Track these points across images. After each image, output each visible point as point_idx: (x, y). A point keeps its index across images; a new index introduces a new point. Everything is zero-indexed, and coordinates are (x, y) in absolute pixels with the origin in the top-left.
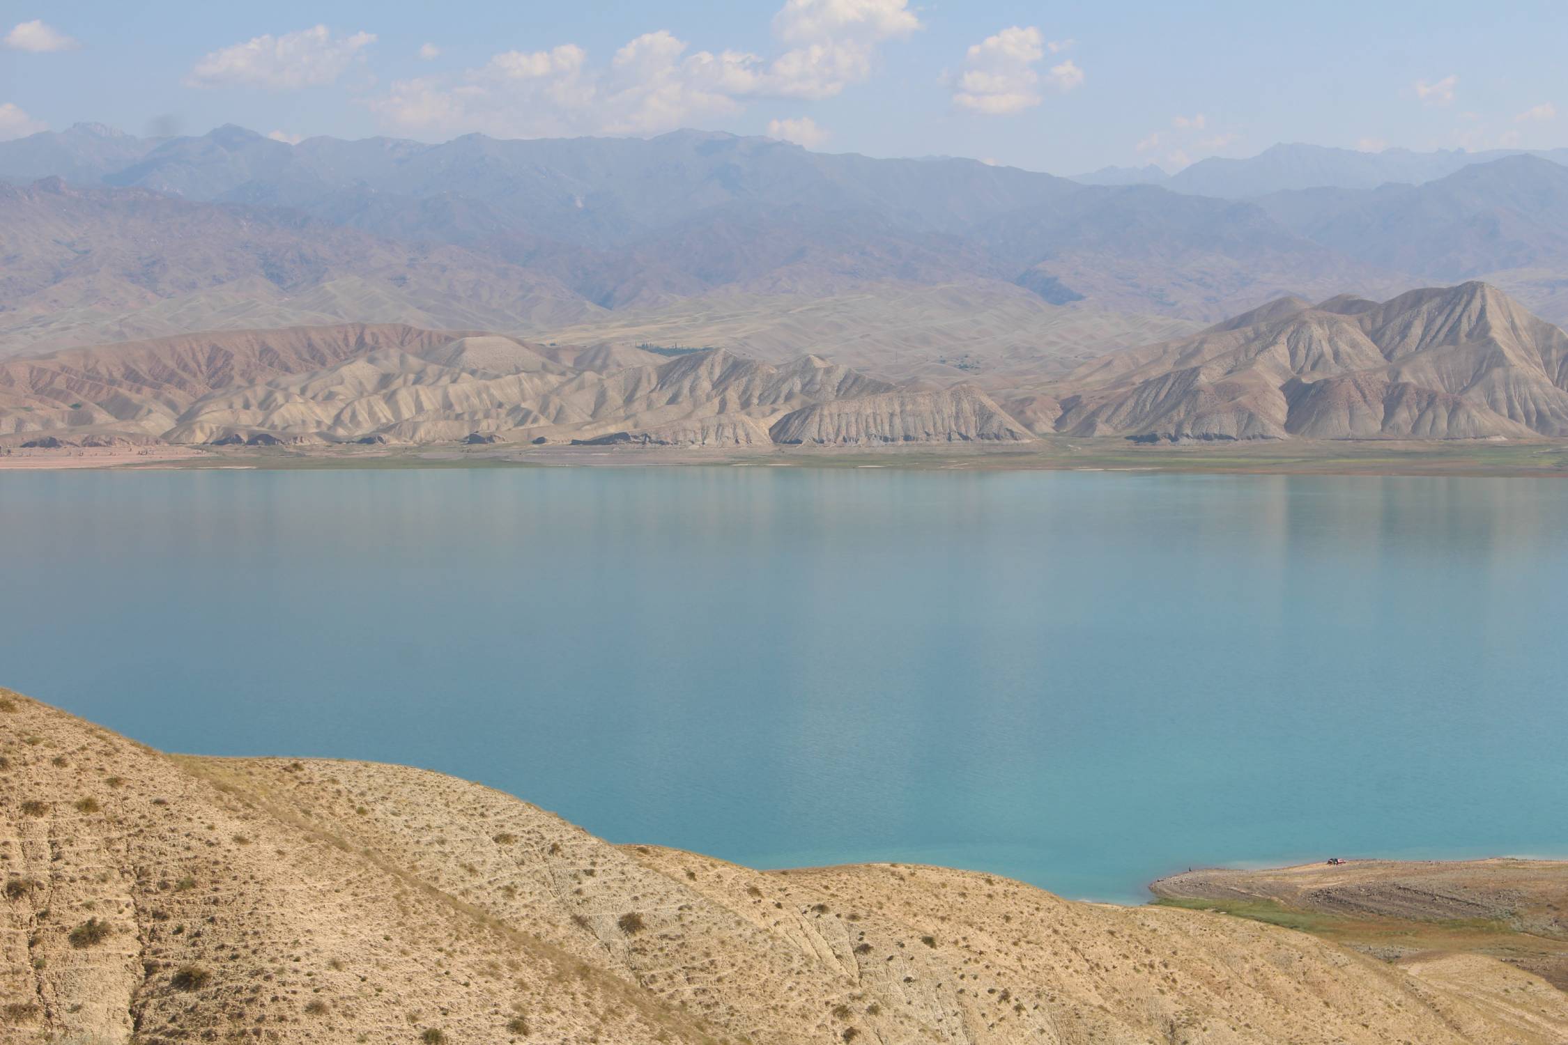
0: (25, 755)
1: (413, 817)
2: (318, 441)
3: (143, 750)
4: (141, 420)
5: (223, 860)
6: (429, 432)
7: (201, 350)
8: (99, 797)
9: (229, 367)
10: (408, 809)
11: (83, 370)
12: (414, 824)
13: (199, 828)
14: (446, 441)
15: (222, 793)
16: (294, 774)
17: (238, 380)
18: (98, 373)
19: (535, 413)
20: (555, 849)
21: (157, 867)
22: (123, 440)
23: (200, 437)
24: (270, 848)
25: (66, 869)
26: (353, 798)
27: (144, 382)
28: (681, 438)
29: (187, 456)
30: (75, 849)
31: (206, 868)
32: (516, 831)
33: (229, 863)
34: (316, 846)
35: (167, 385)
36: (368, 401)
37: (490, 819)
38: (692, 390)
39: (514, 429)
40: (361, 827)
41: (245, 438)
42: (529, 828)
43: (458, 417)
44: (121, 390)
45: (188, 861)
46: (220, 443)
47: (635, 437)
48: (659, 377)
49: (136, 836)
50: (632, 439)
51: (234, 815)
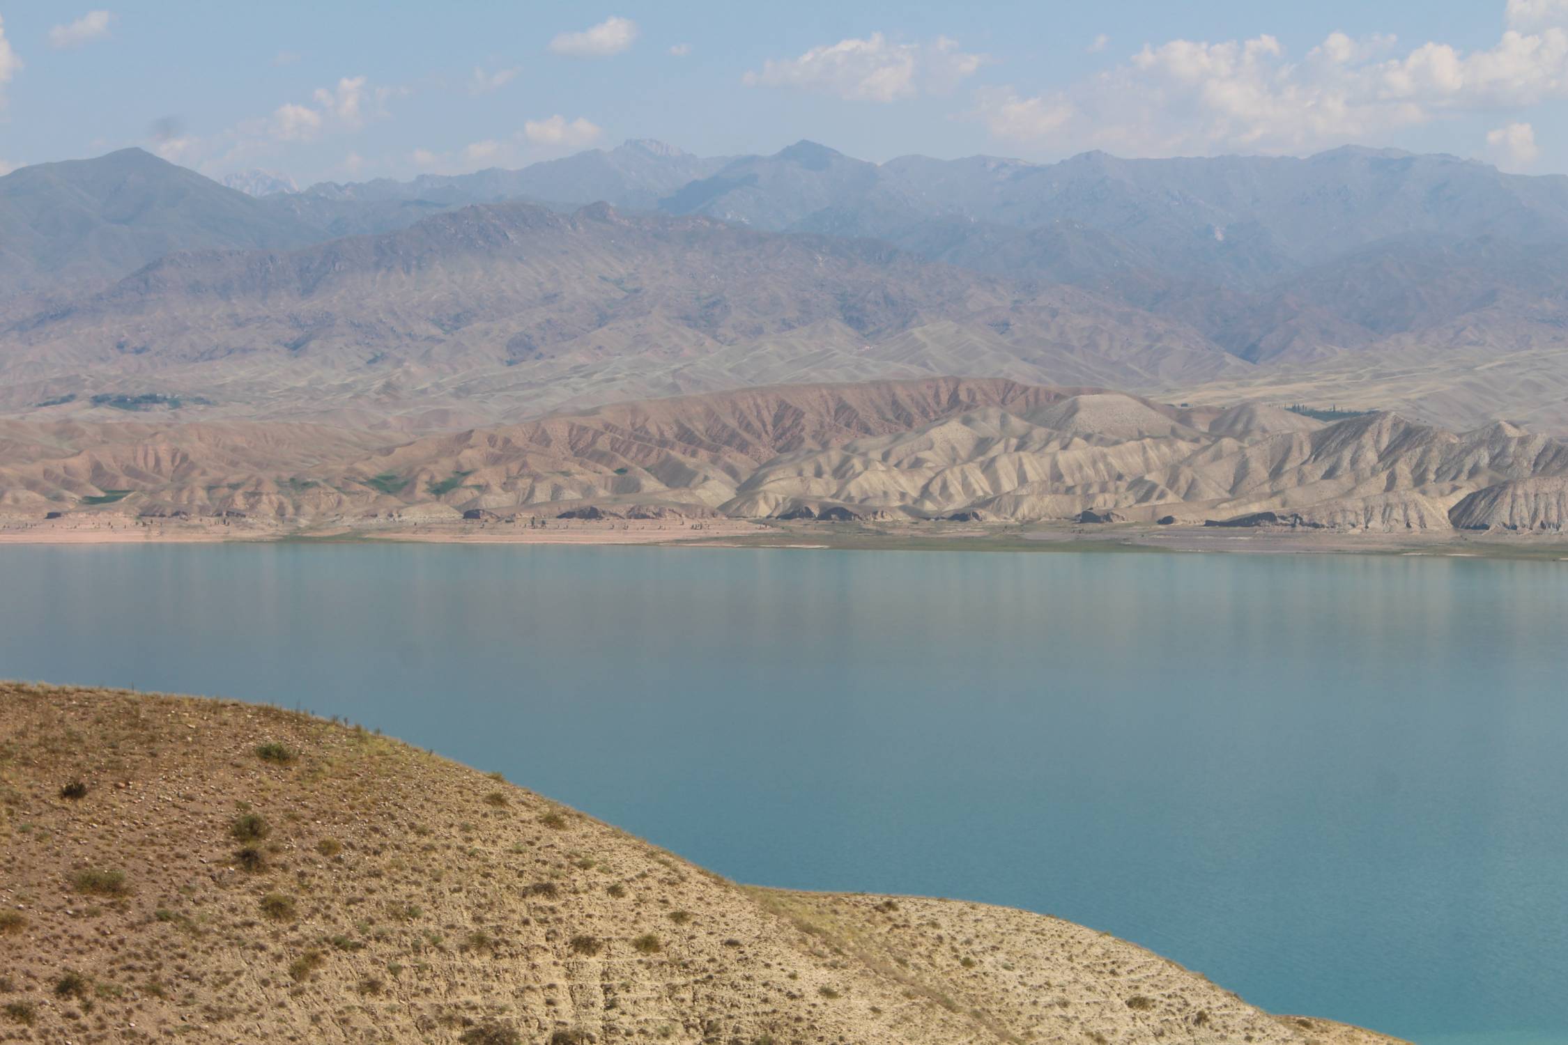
0: (575, 880)
1: (1029, 972)
2: (903, 517)
3: (713, 880)
4: (696, 487)
5: (807, 1016)
6: (1034, 509)
7: (767, 407)
8: (661, 934)
9: (799, 428)
10: (1023, 963)
11: (630, 429)
12: (1031, 981)
13: (777, 976)
14: (1054, 520)
15: (806, 935)
16: (886, 915)
17: (809, 443)
18: (647, 432)
19: (1162, 487)
20: (1201, 1018)
21: (728, 1021)
22: (675, 512)
23: (763, 510)
24: (862, 1004)
25: (621, 1020)
26: (957, 946)
27: (700, 444)
28: (1339, 519)
29: (749, 532)
30: (632, 995)
31: (787, 1025)
32: (1154, 994)
33: (815, 1021)
34: (918, 1004)
35: (727, 448)
36: (962, 470)
37: (1122, 978)
38: (1354, 462)
39: (1136, 506)
40: (966, 981)
41: (816, 512)
42: (1170, 991)
43: (1069, 490)
44: (673, 453)
45: (765, 1016)
46: (787, 516)
47: (1283, 518)
48: (1313, 445)
49: (704, 982)
50: (1280, 521)
51: (820, 962)
